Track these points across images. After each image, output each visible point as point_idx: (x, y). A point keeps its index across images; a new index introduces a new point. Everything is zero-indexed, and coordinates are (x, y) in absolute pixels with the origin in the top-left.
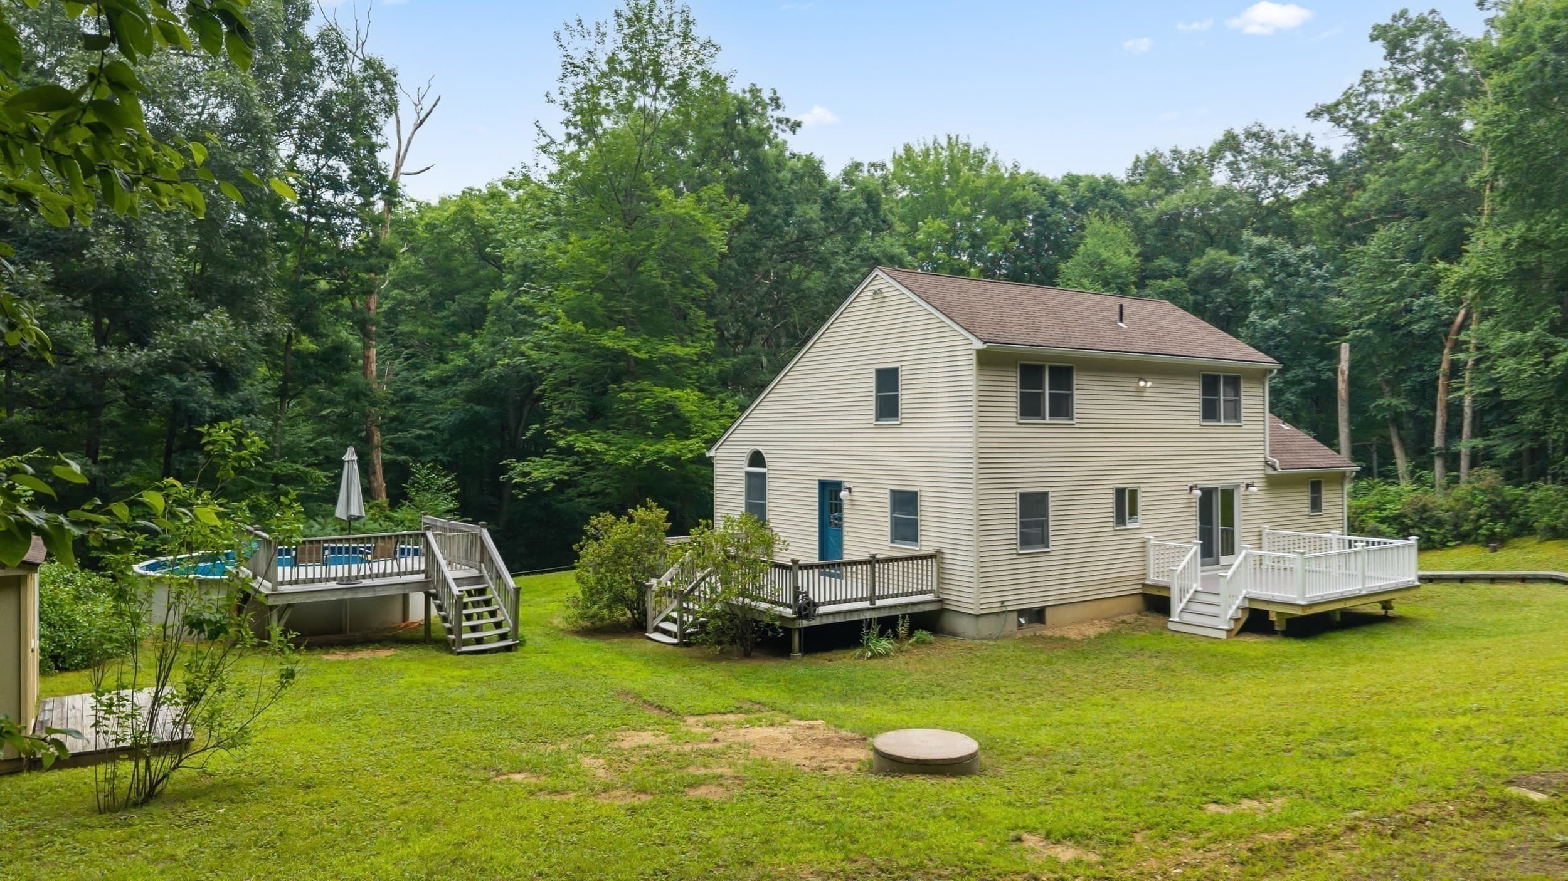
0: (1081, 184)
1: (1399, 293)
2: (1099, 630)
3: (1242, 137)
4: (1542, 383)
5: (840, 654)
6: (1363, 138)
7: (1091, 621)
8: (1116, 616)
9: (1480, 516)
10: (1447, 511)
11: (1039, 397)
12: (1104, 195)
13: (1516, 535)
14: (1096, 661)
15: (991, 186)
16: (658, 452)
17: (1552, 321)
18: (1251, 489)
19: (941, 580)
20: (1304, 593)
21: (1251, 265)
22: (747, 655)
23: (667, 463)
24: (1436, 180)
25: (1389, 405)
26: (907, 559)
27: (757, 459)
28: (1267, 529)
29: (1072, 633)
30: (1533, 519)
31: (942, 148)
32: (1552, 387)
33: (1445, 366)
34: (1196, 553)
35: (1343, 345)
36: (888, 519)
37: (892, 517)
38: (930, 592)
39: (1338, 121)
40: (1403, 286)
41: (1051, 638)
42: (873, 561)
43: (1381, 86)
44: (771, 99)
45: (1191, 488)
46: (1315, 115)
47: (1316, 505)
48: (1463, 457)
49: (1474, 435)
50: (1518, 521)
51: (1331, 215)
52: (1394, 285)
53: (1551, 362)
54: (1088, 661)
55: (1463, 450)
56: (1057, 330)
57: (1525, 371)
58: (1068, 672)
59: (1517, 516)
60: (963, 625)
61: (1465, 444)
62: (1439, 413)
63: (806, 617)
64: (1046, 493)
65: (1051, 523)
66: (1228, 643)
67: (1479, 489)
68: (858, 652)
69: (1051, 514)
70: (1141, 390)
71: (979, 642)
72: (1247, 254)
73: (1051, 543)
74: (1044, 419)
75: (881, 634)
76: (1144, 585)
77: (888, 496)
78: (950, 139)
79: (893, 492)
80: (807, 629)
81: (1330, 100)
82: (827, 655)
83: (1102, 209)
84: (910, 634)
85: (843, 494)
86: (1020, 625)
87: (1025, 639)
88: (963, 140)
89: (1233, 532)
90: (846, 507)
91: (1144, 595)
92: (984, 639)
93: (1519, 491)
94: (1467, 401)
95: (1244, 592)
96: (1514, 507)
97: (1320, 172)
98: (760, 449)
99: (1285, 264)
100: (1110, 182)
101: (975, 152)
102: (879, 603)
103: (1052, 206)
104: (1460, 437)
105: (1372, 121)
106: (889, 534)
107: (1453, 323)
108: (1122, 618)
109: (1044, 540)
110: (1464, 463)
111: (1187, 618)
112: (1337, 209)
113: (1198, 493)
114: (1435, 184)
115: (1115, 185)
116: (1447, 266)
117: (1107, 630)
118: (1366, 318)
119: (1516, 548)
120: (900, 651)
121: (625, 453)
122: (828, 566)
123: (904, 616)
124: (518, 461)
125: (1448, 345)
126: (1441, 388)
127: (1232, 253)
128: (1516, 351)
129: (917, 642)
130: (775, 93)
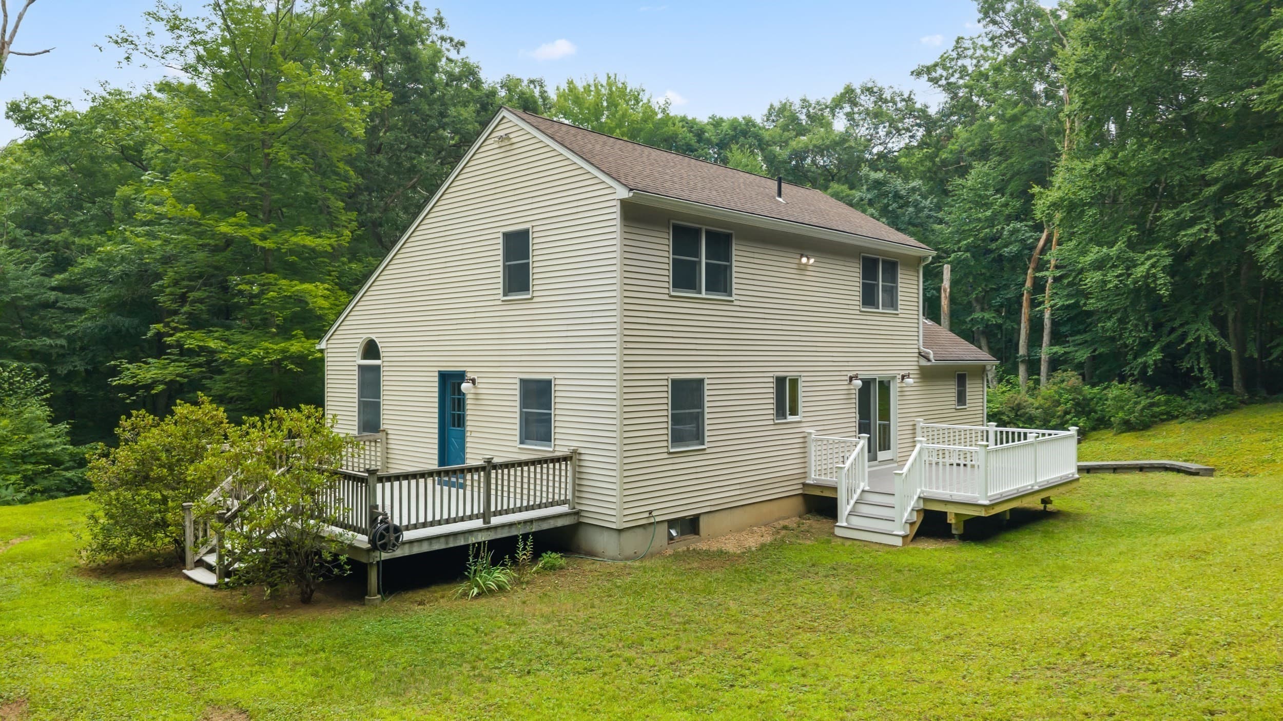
0: (724, 124)
1: (991, 221)
2: (762, 540)
3: (858, 91)
4: (1117, 295)
5: (437, 591)
6: (955, 96)
7: (749, 528)
8: (777, 520)
9: (1066, 413)
10: (1037, 409)
11: (695, 265)
12: (745, 133)
13: (1094, 429)
14: (763, 586)
15: (645, 120)
16: (283, 351)
17: (1129, 238)
18: (907, 380)
19: (577, 487)
20: (987, 493)
21: (869, 196)
22: (306, 600)
23: (292, 363)
24: (1023, 123)
25: (982, 319)
26: (533, 463)
27: (371, 350)
28: (921, 422)
29: (730, 546)
30: (1109, 414)
31: (602, 86)
32: (1127, 298)
33: (1028, 284)
34: (862, 449)
35: (946, 266)
36: (518, 415)
37: (521, 412)
38: (564, 502)
39: (935, 81)
40: (995, 214)
41: (707, 552)
42: (489, 467)
43: (970, 53)
44: (436, 19)
45: (851, 379)
46: (918, 73)
47: (961, 399)
48: (1042, 362)
49: (1052, 344)
50: (1096, 416)
51: (928, 164)
52: (989, 213)
53: (1131, 274)
54: (755, 586)
55: (1043, 357)
56: (714, 193)
57: (1110, 281)
58: (733, 606)
59: (1096, 412)
60: (604, 543)
61: (1045, 351)
62: (1023, 325)
63: (384, 547)
64: (701, 381)
65: (707, 416)
66: (907, 552)
67: (1063, 389)
68: (461, 588)
69: (707, 404)
70: (802, 268)
71: (622, 563)
72: (865, 187)
73: (707, 439)
74: (700, 293)
75: (494, 563)
76: (804, 484)
77: (518, 387)
78: (609, 78)
79: (523, 382)
80: (386, 562)
81: (930, 63)
82: (420, 595)
83: (743, 145)
84: (536, 556)
85: (464, 386)
86: (671, 538)
87: (676, 556)
88: (621, 79)
89: (889, 425)
90: (469, 402)
91: (804, 496)
92: (627, 559)
93: (1096, 390)
94: (1047, 315)
95: (919, 491)
96: (1092, 404)
97: (919, 125)
98: (373, 337)
99: (897, 196)
100: (749, 122)
101: (631, 90)
102: (495, 521)
103: (699, 142)
104: (1041, 346)
105: (961, 82)
106: (518, 433)
107: (1036, 247)
108: (783, 523)
109: (698, 437)
110: (1044, 368)
111: (856, 522)
112: (931, 158)
113: (858, 383)
114: (1022, 127)
115: (754, 125)
116: (1042, 190)
117: (768, 539)
118: (965, 242)
119: (1097, 440)
120: (518, 582)
121: (247, 351)
122: (447, 473)
123: (525, 537)
124: (130, 363)
125: (1032, 266)
126: (1025, 304)
127: (851, 188)
128: (1099, 265)
129: (544, 568)
130: (439, 13)
